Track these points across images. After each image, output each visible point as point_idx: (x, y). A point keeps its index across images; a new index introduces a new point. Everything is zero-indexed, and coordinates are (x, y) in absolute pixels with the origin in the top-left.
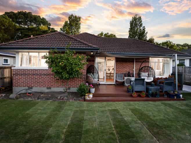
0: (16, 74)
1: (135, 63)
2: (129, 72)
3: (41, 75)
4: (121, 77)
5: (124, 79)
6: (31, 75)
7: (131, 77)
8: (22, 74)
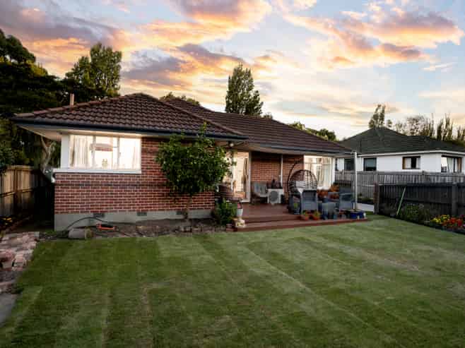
0: (62, 185)
1: (282, 164)
2: (274, 180)
3: (124, 186)
4: (261, 189)
5: (267, 192)
6: (101, 185)
7: (277, 188)
8: (79, 185)
